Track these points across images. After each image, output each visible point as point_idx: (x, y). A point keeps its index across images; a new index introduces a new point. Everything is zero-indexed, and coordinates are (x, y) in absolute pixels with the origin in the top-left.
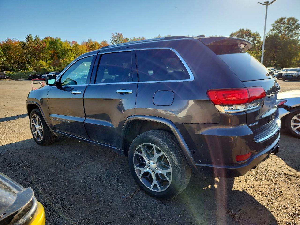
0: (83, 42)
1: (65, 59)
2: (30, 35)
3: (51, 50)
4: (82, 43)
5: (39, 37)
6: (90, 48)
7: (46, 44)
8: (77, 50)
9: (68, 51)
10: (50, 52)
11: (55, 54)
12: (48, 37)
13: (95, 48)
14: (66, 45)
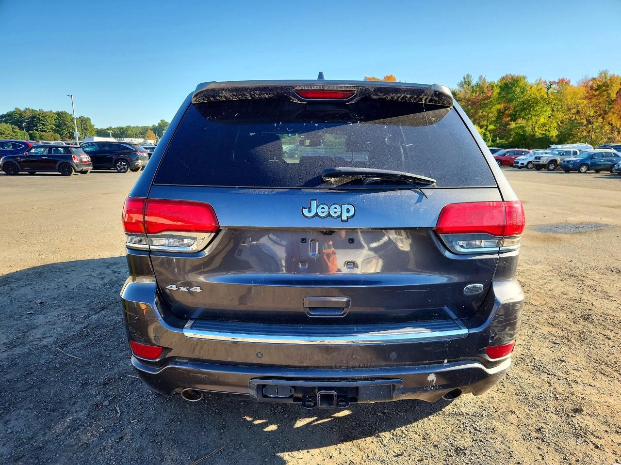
0: (583, 80)
1: (520, 121)
2: (468, 75)
3: (499, 103)
4: (580, 81)
5: (486, 78)
6: (594, 92)
7: (493, 91)
8: (561, 100)
9: (537, 102)
10: (498, 106)
11: (506, 110)
12: (507, 75)
13: (608, 90)
14: (534, 90)
